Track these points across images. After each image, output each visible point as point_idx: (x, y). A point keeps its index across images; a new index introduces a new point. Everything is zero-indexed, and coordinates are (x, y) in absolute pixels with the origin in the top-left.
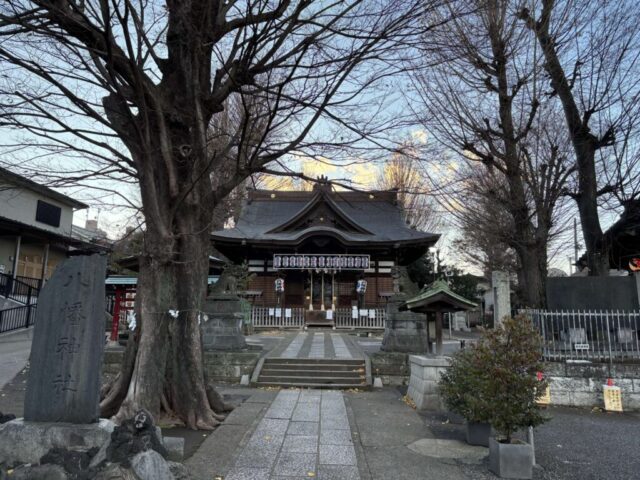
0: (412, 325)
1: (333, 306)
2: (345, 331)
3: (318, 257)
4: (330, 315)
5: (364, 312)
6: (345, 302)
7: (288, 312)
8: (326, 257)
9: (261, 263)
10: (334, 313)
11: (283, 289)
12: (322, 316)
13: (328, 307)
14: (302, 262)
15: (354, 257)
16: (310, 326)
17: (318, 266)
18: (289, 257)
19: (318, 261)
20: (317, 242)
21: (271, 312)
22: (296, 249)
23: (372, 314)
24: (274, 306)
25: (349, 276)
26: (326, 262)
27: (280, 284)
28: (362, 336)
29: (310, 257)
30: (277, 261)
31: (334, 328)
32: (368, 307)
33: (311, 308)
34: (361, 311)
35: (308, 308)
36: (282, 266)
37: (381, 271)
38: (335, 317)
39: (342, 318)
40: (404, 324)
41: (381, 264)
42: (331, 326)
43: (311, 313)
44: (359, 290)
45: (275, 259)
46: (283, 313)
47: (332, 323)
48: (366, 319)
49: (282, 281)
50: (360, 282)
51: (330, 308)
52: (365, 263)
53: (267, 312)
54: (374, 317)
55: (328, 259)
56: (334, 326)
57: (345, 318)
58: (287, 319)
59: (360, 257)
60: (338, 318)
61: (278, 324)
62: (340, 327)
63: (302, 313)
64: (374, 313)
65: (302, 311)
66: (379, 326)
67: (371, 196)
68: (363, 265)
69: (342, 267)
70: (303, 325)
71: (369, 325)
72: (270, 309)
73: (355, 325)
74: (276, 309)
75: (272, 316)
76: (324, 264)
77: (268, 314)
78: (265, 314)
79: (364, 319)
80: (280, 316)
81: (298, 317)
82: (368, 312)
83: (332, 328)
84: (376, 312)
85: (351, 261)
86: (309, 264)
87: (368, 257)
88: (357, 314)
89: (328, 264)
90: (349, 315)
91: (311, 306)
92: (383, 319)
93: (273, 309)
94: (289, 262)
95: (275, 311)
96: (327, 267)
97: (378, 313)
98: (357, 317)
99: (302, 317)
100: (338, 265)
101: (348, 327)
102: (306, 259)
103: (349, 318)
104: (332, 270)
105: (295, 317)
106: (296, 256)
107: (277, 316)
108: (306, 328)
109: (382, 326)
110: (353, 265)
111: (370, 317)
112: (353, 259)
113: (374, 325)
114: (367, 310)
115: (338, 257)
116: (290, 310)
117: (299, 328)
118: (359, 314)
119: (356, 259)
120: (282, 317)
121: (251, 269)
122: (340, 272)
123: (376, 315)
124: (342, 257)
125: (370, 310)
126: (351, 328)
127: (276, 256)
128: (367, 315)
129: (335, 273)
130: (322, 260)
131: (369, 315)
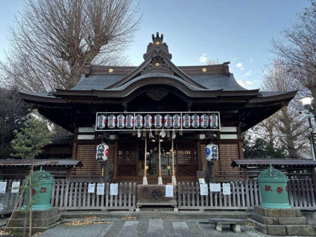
1: (174, 178)
3: (153, 115)
4: (169, 191)
5: (215, 187)
7: (114, 188)
8: (163, 115)
10: (176, 188)
11: (105, 158)
12: (159, 193)
13: (167, 180)
15: (200, 115)
16: (143, 207)
17: (153, 127)
18: (116, 115)
19: (153, 121)
20: (152, 95)
21: (91, 189)
22: (125, 104)
23: (227, 189)
24: (96, 179)
26: (163, 121)
28: (224, 230)
29: (143, 115)
30: (101, 121)
31: (176, 210)
33: (145, 181)
34: (211, 184)
35: (140, 181)
36: (106, 127)
38: (176, 194)
42: (171, 207)
43: (145, 189)
45: (98, 118)
46: (107, 189)
47: (174, 203)
49: (106, 147)
50: (210, 147)
51: (170, 181)
52: (214, 122)
53: (85, 187)
54: (229, 193)
55: (166, 117)
56: (176, 207)
57: (191, 195)
58: (112, 198)
59: (207, 114)
60: (182, 195)
61: (100, 205)
62: (184, 207)
63: (132, 189)
64: (229, 188)
65: (132, 186)
66: (237, 205)
67: (204, 70)
68: (211, 124)
69: (183, 128)
70: (134, 206)
71: (223, 205)
72: (90, 185)
73: (205, 205)
74: (98, 184)
75: (91, 194)
76: (161, 124)
77: (87, 190)
78: (83, 191)
79: (216, 197)
80: (103, 194)
81: (128, 195)
82: (222, 186)
83: (173, 210)
84: (231, 186)
85: (196, 120)
86: (141, 125)
87: (217, 114)
88: (206, 190)
89: (166, 124)
90: (195, 190)
91: (145, 179)
92: (241, 195)
93: (94, 185)
94: (116, 122)
95: (96, 186)
96: (165, 128)
97: (234, 188)
98: (207, 194)
99: (132, 195)
100: (179, 125)
101: (195, 208)
102: (138, 119)
103: (195, 195)
104: (171, 132)
105: (123, 195)
106: (125, 115)
107: (98, 193)
108: (138, 210)
109: (241, 205)
110: (198, 125)
111: (224, 194)
112: (198, 117)
113: (230, 205)
114: (219, 184)
115: (179, 114)
116: (117, 185)
117: (128, 210)
118: (209, 190)
119: (203, 117)
120: (105, 195)
121: (80, 137)
122: (181, 134)
123: (231, 190)
124: (183, 114)
125: (223, 184)
126: (198, 210)
127: (99, 115)
128: (220, 190)
129: (174, 136)
130: (158, 118)
131: (222, 190)
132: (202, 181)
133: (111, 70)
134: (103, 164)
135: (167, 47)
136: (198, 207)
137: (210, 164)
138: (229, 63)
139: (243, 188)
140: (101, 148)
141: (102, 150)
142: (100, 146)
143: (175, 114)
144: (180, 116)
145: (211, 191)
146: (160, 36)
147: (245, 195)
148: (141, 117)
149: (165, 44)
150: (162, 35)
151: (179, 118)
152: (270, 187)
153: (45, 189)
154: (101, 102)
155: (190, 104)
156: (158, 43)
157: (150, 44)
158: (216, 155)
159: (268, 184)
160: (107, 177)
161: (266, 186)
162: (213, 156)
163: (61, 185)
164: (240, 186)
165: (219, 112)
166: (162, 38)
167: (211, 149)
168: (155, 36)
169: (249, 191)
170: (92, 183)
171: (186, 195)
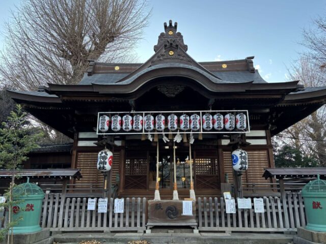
1: (192, 192)
3: (166, 115)
4: (188, 207)
5: (244, 203)
7: (119, 205)
8: (179, 115)
10: (196, 204)
12: (175, 211)
13: (184, 195)
15: (224, 114)
16: (154, 228)
17: (166, 130)
18: (122, 115)
19: (166, 122)
21: (91, 206)
22: (132, 102)
23: (259, 206)
24: (98, 193)
26: (179, 122)
29: (155, 115)
30: (103, 123)
31: (196, 231)
33: (157, 196)
34: (239, 200)
36: (110, 130)
38: (196, 211)
42: (190, 228)
43: (158, 206)
45: (100, 119)
46: (111, 206)
47: (193, 223)
48: (248, 216)
50: (237, 153)
51: (188, 196)
53: (84, 203)
54: (262, 211)
55: (182, 118)
56: (196, 227)
57: (214, 213)
58: (116, 216)
59: (232, 113)
60: (203, 213)
61: (102, 226)
62: (206, 228)
63: (142, 205)
64: (262, 204)
65: (142, 202)
66: (273, 226)
67: (224, 66)
68: (238, 126)
69: (204, 130)
70: (144, 227)
71: (255, 226)
72: (90, 200)
73: (232, 225)
74: (100, 200)
75: (91, 211)
76: (176, 126)
77: (86, 207)
78: (81, 207)
79: (246, 215)
80: (105, 211)
81: (136, 212)
82: (252, 202)
83: (193, 232)
84: (265, 202)
85: (219, 120)
86: (152, 127)
87: (245, 113)
88: (233, 207)
89: (182, 126)
90: (220, 207)
91: (157, 193)
92: (277, 214)
93: (95, 200)
94: (121, 124)
95: (97, 202)
96: (181, 131)
97: (268, 205)
98: (234, 212)
99: (141, 213)
100: (198, 126)
101: (220, 230)
102: (148, 119)
103: (220, 213)
104: (188, 136)
105: (130, 213)
106: (132, 115)
107: (100, 211)
108: (148, 231)
109: (279, 226)
110: (222, 126)
111: (256, 211)
112: (222, 117)
113: (264, 225)
114: (250, 200)
115: (199, 114)
116: (122, 200)
117: (136, 232)
118: (237, 207)
119: (228, 116)
120: (108, 213)
121: (81, 144)
122: (201, 138)
123: (265, 207)
124: (203, 114)
125: (255, 199)
126: (224, 232)
127: (101, 115)
128: (250, 207)
129: (192, 141)
130: (172, 119)
131: (253, 207)
132: (227, 195)
133: (117, 68)
134: (107, 174)
135: (182, 37)
136: (223, 228)
137: (237, 174)
138: (253, 58)
139: (279, 205)
140: (104, 154)
141: (104, 158)
142: (102, 153)
143: (192, 114)
144: (200, 116)
145: (239, 207)
146: (173, 25)
147: (283, 213)
148: (152, 118)
149: (179, 34)
150: (176, 24)
151: (198, 118)
152: (319, 204)
153: (32, 206)
154: (103, 99)
155: (212, 101)
156: (171, 33)
157: (162, 35)
158: (245, 163)
159: (316, 200)
160: (112, 191)
161: (314, 203)
162: (242, 163)
163: (55, 200)
164: (276, 201)
165: (247, 111)
166: (176, 26)
167: (239, 156)
168: (168, 25)
169: (288, 209)
170: (93, 198)
171: (209, 213)
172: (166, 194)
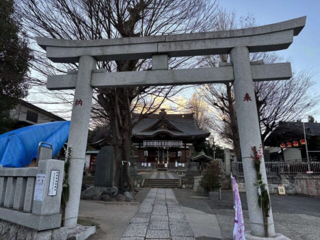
0: (196, 167)
1: (168, 162)
2: (172, 172)
3: (161, 142)
4: (166, 165)
5: (180, 164)
6: (172, 160)
7: (149, 164)
8: (165, 142)
9: (138, 144)
10: (168, 165)
12: (164, 165)
13: (165, 162)
14: (155, 144)
16: (158, 170)
17: (161, 146)
18: (150, 142)
20: (161, 136)
21: (143, 165)
22: (153, 139)
23: (183, 165)
24: (144, 162)
25: (174, 150)
26: (164, 144)
27: (146, 153)
28: (179, 174)
29: (158, 142)
30: (145, 144)
32: (182, 162)
33: (159, 163)
35: (157, 162)
36: (147, 146)
37: (187, 147)
39: (171, 166)
40: (193, 167)
41: (187, 144)
42: (167, 170)
43: (159, 165)
44: (179, 155)
45: (144, 143)
46: (147, 165)
47: (167, 169)
48: (181, 167)
50: (179, 152)
51: (166, 163)
52: (181, 144)
53: (141, 164)
58: (149, 167)
61: (145, 169)
62: (170, 170)
65: (155, 164)
67: (183, 116)
68: (179, 145)
69: (171, 146)
73: (177, 169)
81: (154, 166)
84: (185, 164)
88: (177, 165)
90: (174, 165)
94: (150, 144)
96: (165, 146)
100: (169, 145)
103: (174, 167)
105: (152, 166)
106: (153, 142)
107: (145, 166)
110: (175, 145)
112: (175, 143)
113: (184, 169)
115: (170, 142)
117: (154, 171)
119: (177, 142)
122: (170, 148)
127: (145, 141)
129: (168, 148)
132: (176, 162)
134: (146, 156)
136: (175, 170)
137: (179, 157)
138: (194, 113)
140: (146, 152)
143: (168, 141)
154: (145, 138)
156: (163, 112)
160: (147, 161)
162: (180, 155)
165: (182, 141)
166: (165, 110)
172: (161, 161)
